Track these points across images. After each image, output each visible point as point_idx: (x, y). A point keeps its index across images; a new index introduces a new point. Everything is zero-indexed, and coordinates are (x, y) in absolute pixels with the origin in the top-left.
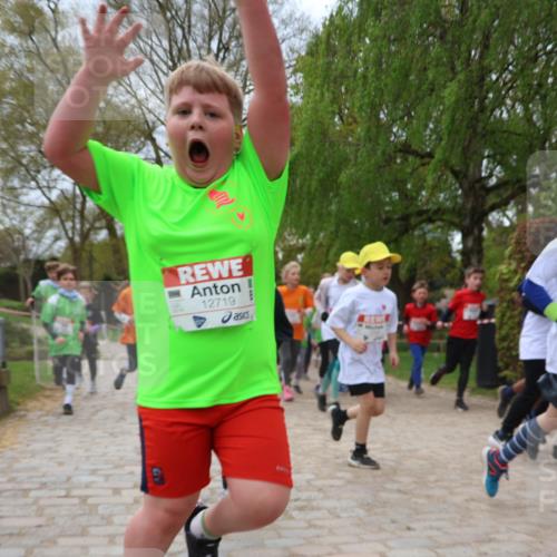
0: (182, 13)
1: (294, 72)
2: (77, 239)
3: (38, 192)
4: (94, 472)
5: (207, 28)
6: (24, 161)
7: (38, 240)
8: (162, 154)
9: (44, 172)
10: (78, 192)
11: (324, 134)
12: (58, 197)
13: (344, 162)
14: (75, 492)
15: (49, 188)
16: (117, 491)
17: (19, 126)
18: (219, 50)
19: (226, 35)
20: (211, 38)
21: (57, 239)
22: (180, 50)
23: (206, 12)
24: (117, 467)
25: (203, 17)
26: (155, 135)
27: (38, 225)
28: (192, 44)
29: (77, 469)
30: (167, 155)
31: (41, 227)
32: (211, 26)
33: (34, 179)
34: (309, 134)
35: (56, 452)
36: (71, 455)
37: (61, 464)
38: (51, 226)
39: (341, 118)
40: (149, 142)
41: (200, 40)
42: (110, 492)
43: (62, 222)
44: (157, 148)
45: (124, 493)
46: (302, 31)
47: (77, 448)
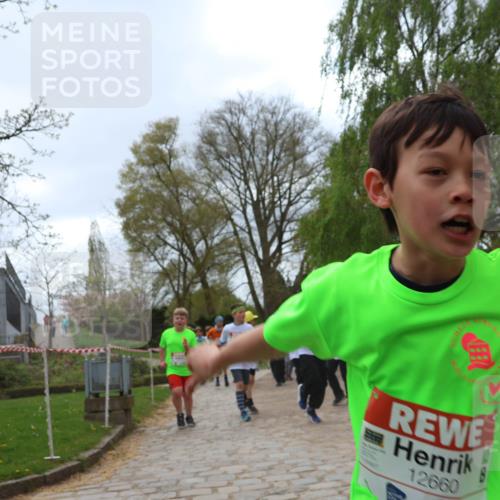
0: (249, 141)
1: (324, 168)
2: (181, 292)
3: (155, 263)
4: (196, 474)
5: (265, 148)
6: (147, 243)
7: (154, 296)
8: (238, 229)
9: (160, 249)
10: (182, 259)
11: (348, 204)
12: (168, 265)
13: (363, 221)
14: (183, 493)
15: (163, 259)
16: (214, 490)
17: (144, 222)
18: (274, 160)
19: (278, 150)
20: (268, 154)
21: (167, 293)
22: (248, 163)
23: (264, 139)
24: (214, 468)
25: (261, 141)
26: (233, 217)
27: (154, 285)
28: (256, 158)
29: (183, 473)
30: (242, 229)
31: (156, 286)
32: (268, 146)
33: (153, 254)
34: (338, 205)
35: (167, 460)
36: (179, 461)
37: (171, 469)
38: (163, 285)
39: (358, 192)
40: (229, 223)
41: (260, 156)
42: (210, 490)
43: (171, 282)
44: (234, 225)
45: (220, 490)
46: (326, 142)
47: (183, 455)
